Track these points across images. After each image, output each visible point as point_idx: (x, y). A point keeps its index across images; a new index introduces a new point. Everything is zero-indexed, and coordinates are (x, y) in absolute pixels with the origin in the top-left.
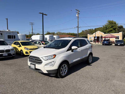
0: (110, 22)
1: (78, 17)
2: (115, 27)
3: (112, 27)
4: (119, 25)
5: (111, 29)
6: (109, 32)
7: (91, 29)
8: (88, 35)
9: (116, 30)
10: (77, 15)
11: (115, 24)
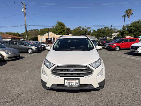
0: (59, 24)
1: (25, 13)
2: (64, 29)
3: (62, 28)
4: (67, 27)
5: (61, 30)
6: (60, 34)
7: (36, 30)
8: (39, 36)
9: (65, 31)
10: (23, 10)
11: (64, 26)
